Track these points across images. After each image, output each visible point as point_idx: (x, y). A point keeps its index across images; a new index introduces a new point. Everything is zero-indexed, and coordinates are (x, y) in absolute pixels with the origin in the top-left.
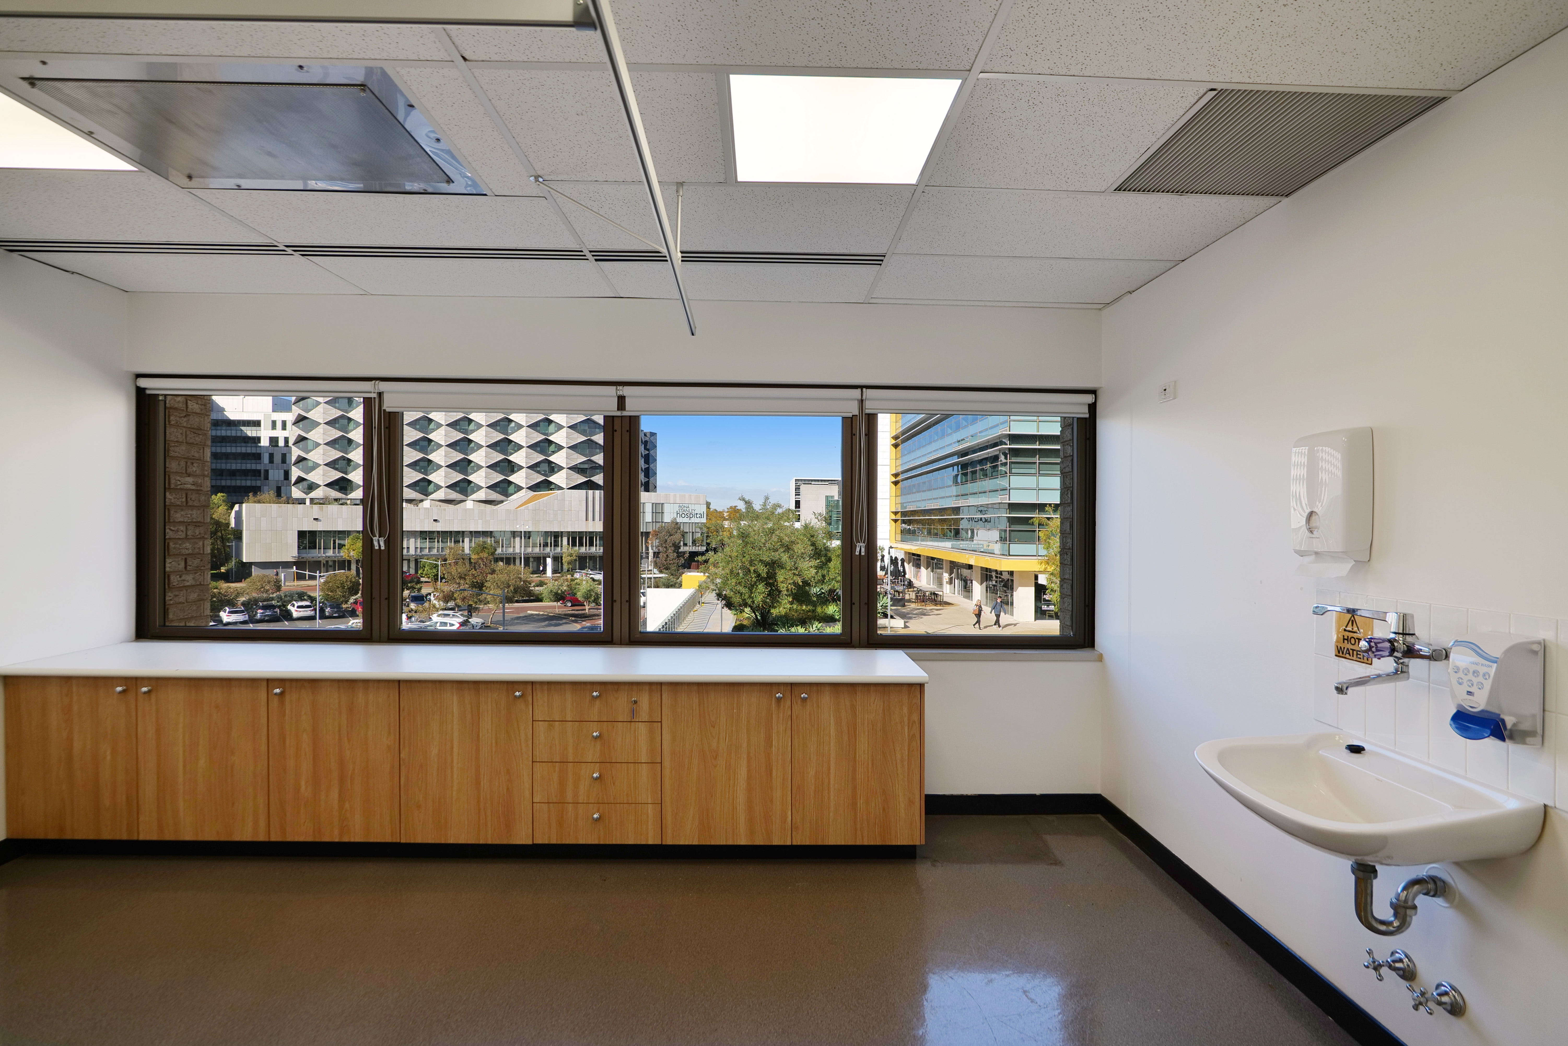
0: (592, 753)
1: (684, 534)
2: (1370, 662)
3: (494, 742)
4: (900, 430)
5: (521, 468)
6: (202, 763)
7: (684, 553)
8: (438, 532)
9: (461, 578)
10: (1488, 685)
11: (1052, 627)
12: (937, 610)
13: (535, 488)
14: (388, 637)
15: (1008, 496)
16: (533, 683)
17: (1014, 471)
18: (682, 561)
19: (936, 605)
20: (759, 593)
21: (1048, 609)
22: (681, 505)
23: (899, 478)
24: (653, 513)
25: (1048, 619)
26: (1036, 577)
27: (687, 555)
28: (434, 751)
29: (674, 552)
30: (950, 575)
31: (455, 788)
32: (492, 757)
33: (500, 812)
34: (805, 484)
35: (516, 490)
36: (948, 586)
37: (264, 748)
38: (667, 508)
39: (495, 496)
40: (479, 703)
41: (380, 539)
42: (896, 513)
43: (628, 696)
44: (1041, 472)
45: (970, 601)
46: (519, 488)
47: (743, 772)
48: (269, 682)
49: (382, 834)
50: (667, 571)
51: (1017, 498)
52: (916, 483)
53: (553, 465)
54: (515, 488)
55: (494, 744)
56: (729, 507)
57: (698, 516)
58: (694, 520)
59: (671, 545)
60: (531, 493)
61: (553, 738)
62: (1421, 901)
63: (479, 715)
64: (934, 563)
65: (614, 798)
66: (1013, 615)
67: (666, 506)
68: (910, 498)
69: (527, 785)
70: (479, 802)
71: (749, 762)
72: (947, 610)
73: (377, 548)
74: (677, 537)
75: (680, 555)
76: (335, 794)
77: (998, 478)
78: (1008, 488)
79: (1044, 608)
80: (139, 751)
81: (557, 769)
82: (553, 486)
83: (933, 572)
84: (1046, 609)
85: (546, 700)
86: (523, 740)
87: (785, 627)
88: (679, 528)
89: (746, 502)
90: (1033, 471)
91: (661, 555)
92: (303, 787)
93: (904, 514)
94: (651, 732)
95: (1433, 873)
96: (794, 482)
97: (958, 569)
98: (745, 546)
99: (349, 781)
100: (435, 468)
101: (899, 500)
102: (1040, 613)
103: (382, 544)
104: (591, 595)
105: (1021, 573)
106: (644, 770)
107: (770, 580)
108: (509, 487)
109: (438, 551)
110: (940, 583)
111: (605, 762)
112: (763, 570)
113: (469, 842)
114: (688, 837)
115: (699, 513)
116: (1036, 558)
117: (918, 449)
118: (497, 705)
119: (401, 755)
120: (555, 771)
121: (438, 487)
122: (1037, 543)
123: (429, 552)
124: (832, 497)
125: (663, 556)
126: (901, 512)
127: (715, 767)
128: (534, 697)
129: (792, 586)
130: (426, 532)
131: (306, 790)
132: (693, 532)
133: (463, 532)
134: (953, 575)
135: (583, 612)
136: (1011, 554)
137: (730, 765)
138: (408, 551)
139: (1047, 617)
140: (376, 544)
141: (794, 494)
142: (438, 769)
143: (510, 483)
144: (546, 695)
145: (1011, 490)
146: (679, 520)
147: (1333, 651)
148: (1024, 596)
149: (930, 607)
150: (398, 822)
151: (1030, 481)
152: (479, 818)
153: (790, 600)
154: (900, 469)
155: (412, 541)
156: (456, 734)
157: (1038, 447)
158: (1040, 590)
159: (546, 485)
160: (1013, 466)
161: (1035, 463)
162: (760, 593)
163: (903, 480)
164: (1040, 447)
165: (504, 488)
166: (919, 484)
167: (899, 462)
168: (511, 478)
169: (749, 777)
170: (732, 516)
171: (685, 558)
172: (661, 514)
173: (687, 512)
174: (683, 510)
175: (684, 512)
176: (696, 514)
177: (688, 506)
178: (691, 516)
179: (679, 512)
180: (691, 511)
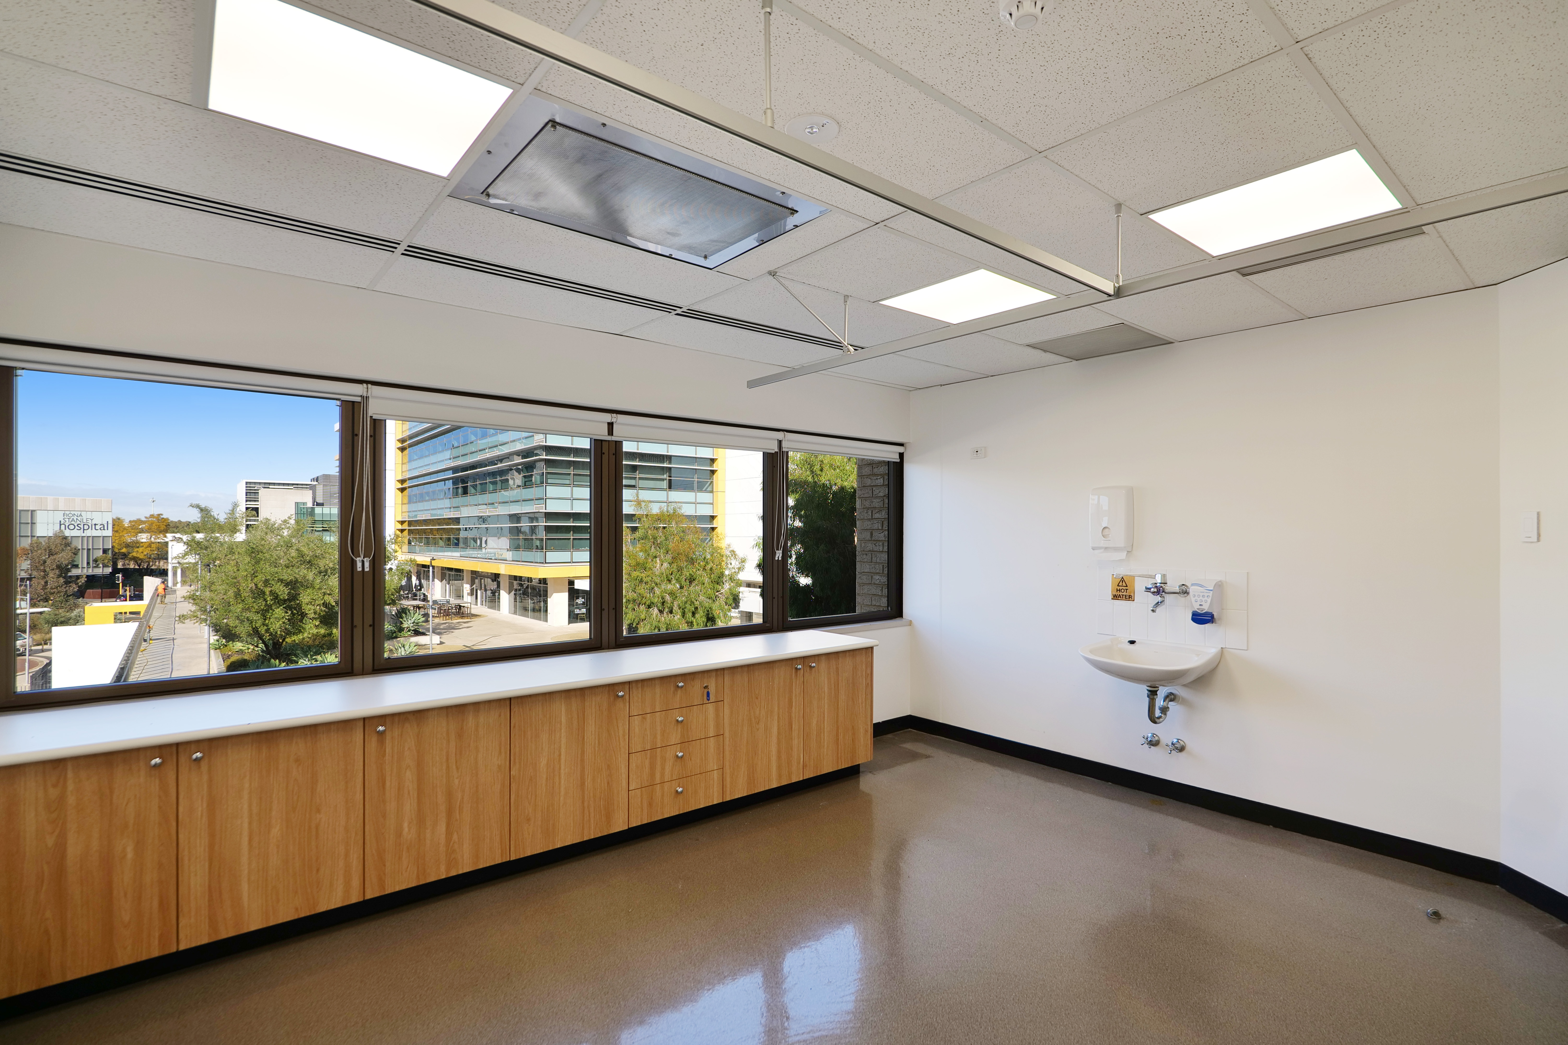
0: (675, 737)
1: (76, 552)
2: (1133, 600)
3: (597, 742)
4: (408, 433)
6: (276, 831)
7: (78, 577)
10: (1209, 600)
11: (582, 631)
12: (465, 623)
14: (373, 667)
15: (544, 505)
16: (629, 683)
17: (549, 481)
18: (74, 588)
19: (462, 617)
20: (276, 618)
21: (581, 612)
22: (68, 512)
23: (404, 485)
25: (579, 622)
26: (571, 583)
27: (83, 580)
28: (543, 762)
29: (60, 576)
30: (471, 586)
31: (562, 793)
32: (595, 756)
33: (602, 806)
34: (265, 488)
36: (469, 597)
37: (359, 796)
38: (40, 517)
40: (585, 708)
41: (365, 560)
42: (402, 522)
43: (701, 682)
44: (575, 483)
45: (496, 611)
47: (775, 730)
48: (366, 722)
49: (492, 857)
50: (46, 603)
51: (553, 507)
52: (431, 490)
55: (597, 745)
56: (148, 516)
57: (98, 527)
58: (89, 533)
59: (54, 566)
61: (646, 729)
62: (1171, 705)
63: (584, 720)
64: (452, 574)
65: (691, 771)
66: (547, 622)
67: (38, 514)
68: (420, 506)
69: (624, 776)
70: (583, 802)
71: (778, 722)
72: (475, 622)
73: (359, 569)
74: (63, 557)
75: (69, 581)
76: (442, 828)
77: (533, 487)
78: (545, 498)
79: (577, 611)
80: (181, 836)
81: (648, 756)
83: (449, 584)
84: (578, 612)
85: (640, 696)
86: (621, 736)
87: (306, 656)
88: (67, 545)
89: (202, 510)
90: (567, 482)
92: (406, 830)
93: (410, 523)
94: (717, 710)
95: (1169, 691)
96: (245, 485)
97: (481, 579)
98: (257, 562)
99: (458, 812)
101: (406, 508)
102: (573, 618)
103: (367, 565)
105: (556, 580)
106: (712, 742)
107: (292, 604)
110: (460, 596)
111: (684, 743)
112: (283, 592)
113: (575, 842)
114: (740, 791)
116: (570, 564)
117: (432, 454)
118: (600, 707)
119: (511, 773)
120: (646, 759)
122: (572, 550)
124: (304, 504)
125: (38, 583)
126: (409, 521)
127: (758, 730)
128: (631, 695)
129: (322, 607)
131: (409, 832)
132: (88, 550)
134: (474, 586)
136: (547, 562)
137: (767, 727)
139: (579, 620)
140: (359, 565)
141: (245, 499)
142: (547, 779)
144: (640, 691)
145: (547, 500)
146: (67, 533)
147: (1111, 597)
148: (558, 602)
149: (456, 620)
150: (508, 840)
151: (565, 491)
152: (583, 816)
153: (317, 624)
154: (408, 475)
156: (564, 741)
157: (572, 459)
158: (574, 594)
160: (549, 476)
161: (569, 474)
162: (278, 619)
163: (409, 487)
164: (574, 459)
166: (434, 492)
167: (406, 467)
169: (779, 733)
170: (154, 527)
171: (80, 584)
172: (30, 525)
173: (78, 522)
174: (70, 520)
175: (73, 522)
176: (95, 525)
177: (79, 513)
178: (86, 527)
179: (62, 523)
180: (85, 521)
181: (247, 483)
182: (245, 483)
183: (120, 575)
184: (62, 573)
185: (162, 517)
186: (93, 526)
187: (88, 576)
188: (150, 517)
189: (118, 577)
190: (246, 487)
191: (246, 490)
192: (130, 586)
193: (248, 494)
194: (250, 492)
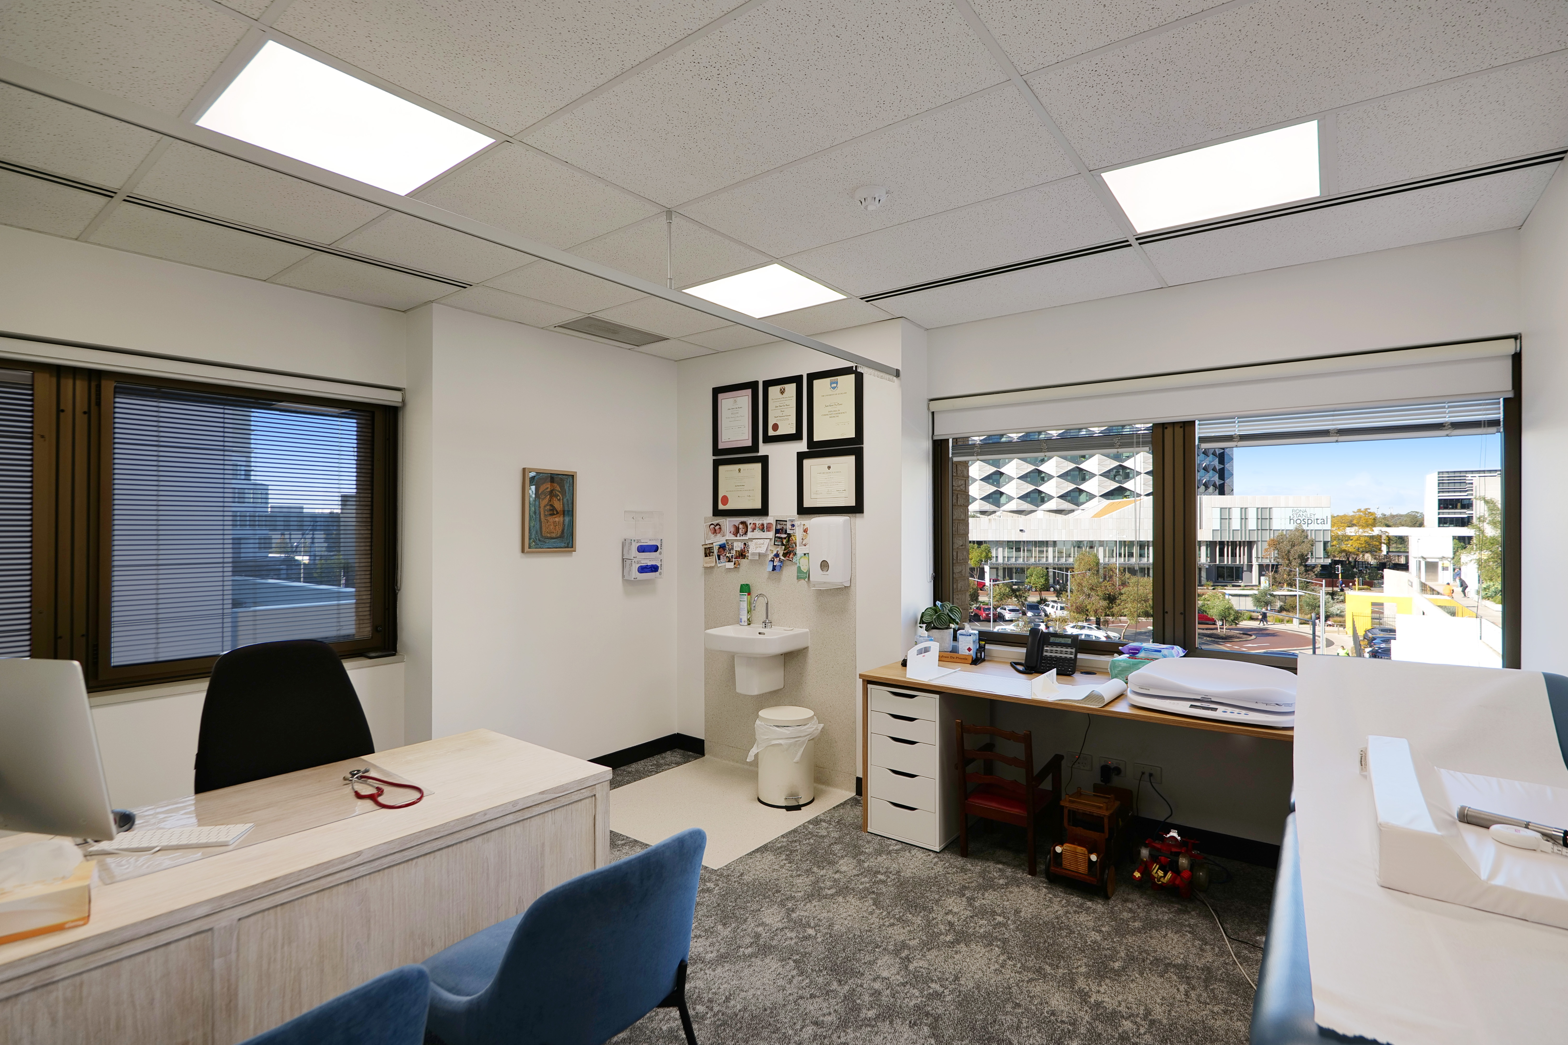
1: (1311, 544)
5: (1093, 475)
7: (1314, 566)
8: (1024, 542)
9: (1092, 589)
13: (1107, 495)
22: (1296, 509)
24: (1258, 519)
29: (1301, 564)
35: (1088, 498)
38: (1275, 514)
39: (1066, 505)
46: (1091, 496)
53: (1128, 471)
54: (1087, 496)
56: (1356, 510)
57: (1319, 521)
58: (1312, 527)
59: (1296, 556)
60: (1106, 502)
67: (1274, 511)
74: (1304, 548)
75: (1308, 569)
82: (1128, 493)
88: (1307, 537)
91: (1281, 569)
100: (1007, 480)
104: (1230, 614)
108: (1080, 495)
109: (1024, 561)
115: (1320, 517)
121: (1010, 499)
123: (1016, 561)
130: (1013, 541)
133: (1047, 542)
135: (1214, 632)
138: (997, 560)
141: (1437, 490)
143: (1081, 491)
155: (1000, 550)
159: (1119, 492)
165: (1074, 497)
168: (1082, 487)
170: (1363, 522)
171: (1316, 572)
172: (1268, 520)
173: (1304, 518)
174: (1298, 515)
175: (1299, 518)
176: (1317, 519)
177: (1304, 509)
178: (1310, 522)
179: (1291, 518)
180: (1309, 516)
181: (1439, 473)
182: (1437, 473)
183: (1340, 566)
184: (1302, 562)
185: (1369, 511)
186: (1316, 521)
187: (1322, 566)
188: (1358, 512)
189: (1338, 568)
190: (1439, 477)
191: (1439, 480)
192: (1358, 578)
193: (1441, 485)
194: (1443, 483)
